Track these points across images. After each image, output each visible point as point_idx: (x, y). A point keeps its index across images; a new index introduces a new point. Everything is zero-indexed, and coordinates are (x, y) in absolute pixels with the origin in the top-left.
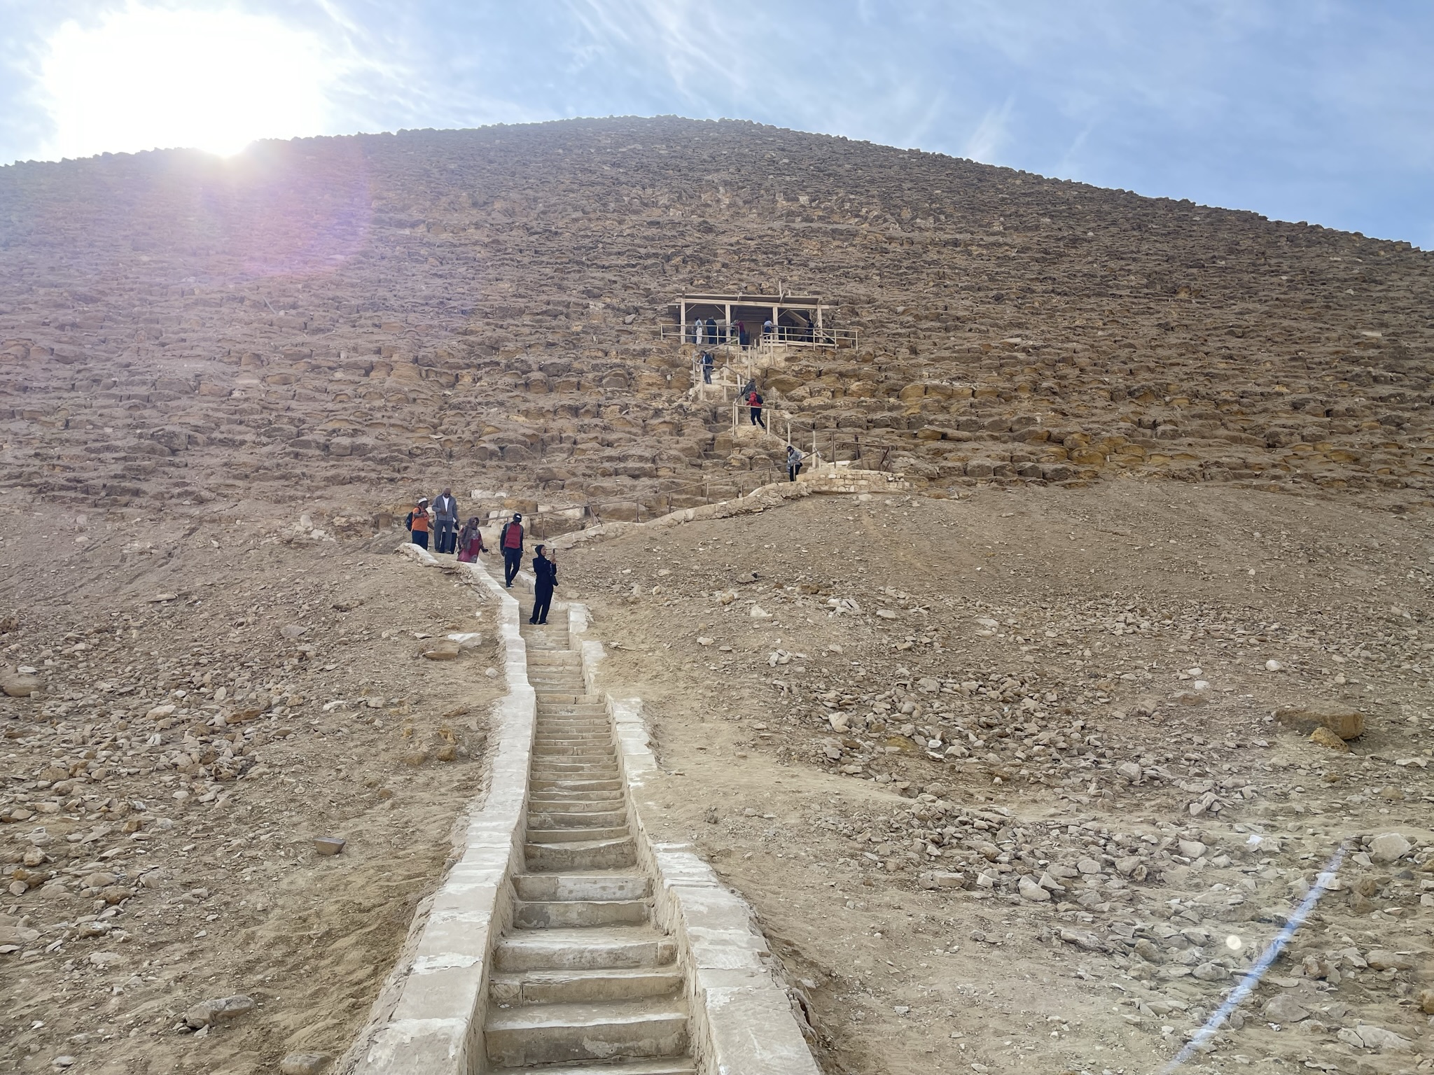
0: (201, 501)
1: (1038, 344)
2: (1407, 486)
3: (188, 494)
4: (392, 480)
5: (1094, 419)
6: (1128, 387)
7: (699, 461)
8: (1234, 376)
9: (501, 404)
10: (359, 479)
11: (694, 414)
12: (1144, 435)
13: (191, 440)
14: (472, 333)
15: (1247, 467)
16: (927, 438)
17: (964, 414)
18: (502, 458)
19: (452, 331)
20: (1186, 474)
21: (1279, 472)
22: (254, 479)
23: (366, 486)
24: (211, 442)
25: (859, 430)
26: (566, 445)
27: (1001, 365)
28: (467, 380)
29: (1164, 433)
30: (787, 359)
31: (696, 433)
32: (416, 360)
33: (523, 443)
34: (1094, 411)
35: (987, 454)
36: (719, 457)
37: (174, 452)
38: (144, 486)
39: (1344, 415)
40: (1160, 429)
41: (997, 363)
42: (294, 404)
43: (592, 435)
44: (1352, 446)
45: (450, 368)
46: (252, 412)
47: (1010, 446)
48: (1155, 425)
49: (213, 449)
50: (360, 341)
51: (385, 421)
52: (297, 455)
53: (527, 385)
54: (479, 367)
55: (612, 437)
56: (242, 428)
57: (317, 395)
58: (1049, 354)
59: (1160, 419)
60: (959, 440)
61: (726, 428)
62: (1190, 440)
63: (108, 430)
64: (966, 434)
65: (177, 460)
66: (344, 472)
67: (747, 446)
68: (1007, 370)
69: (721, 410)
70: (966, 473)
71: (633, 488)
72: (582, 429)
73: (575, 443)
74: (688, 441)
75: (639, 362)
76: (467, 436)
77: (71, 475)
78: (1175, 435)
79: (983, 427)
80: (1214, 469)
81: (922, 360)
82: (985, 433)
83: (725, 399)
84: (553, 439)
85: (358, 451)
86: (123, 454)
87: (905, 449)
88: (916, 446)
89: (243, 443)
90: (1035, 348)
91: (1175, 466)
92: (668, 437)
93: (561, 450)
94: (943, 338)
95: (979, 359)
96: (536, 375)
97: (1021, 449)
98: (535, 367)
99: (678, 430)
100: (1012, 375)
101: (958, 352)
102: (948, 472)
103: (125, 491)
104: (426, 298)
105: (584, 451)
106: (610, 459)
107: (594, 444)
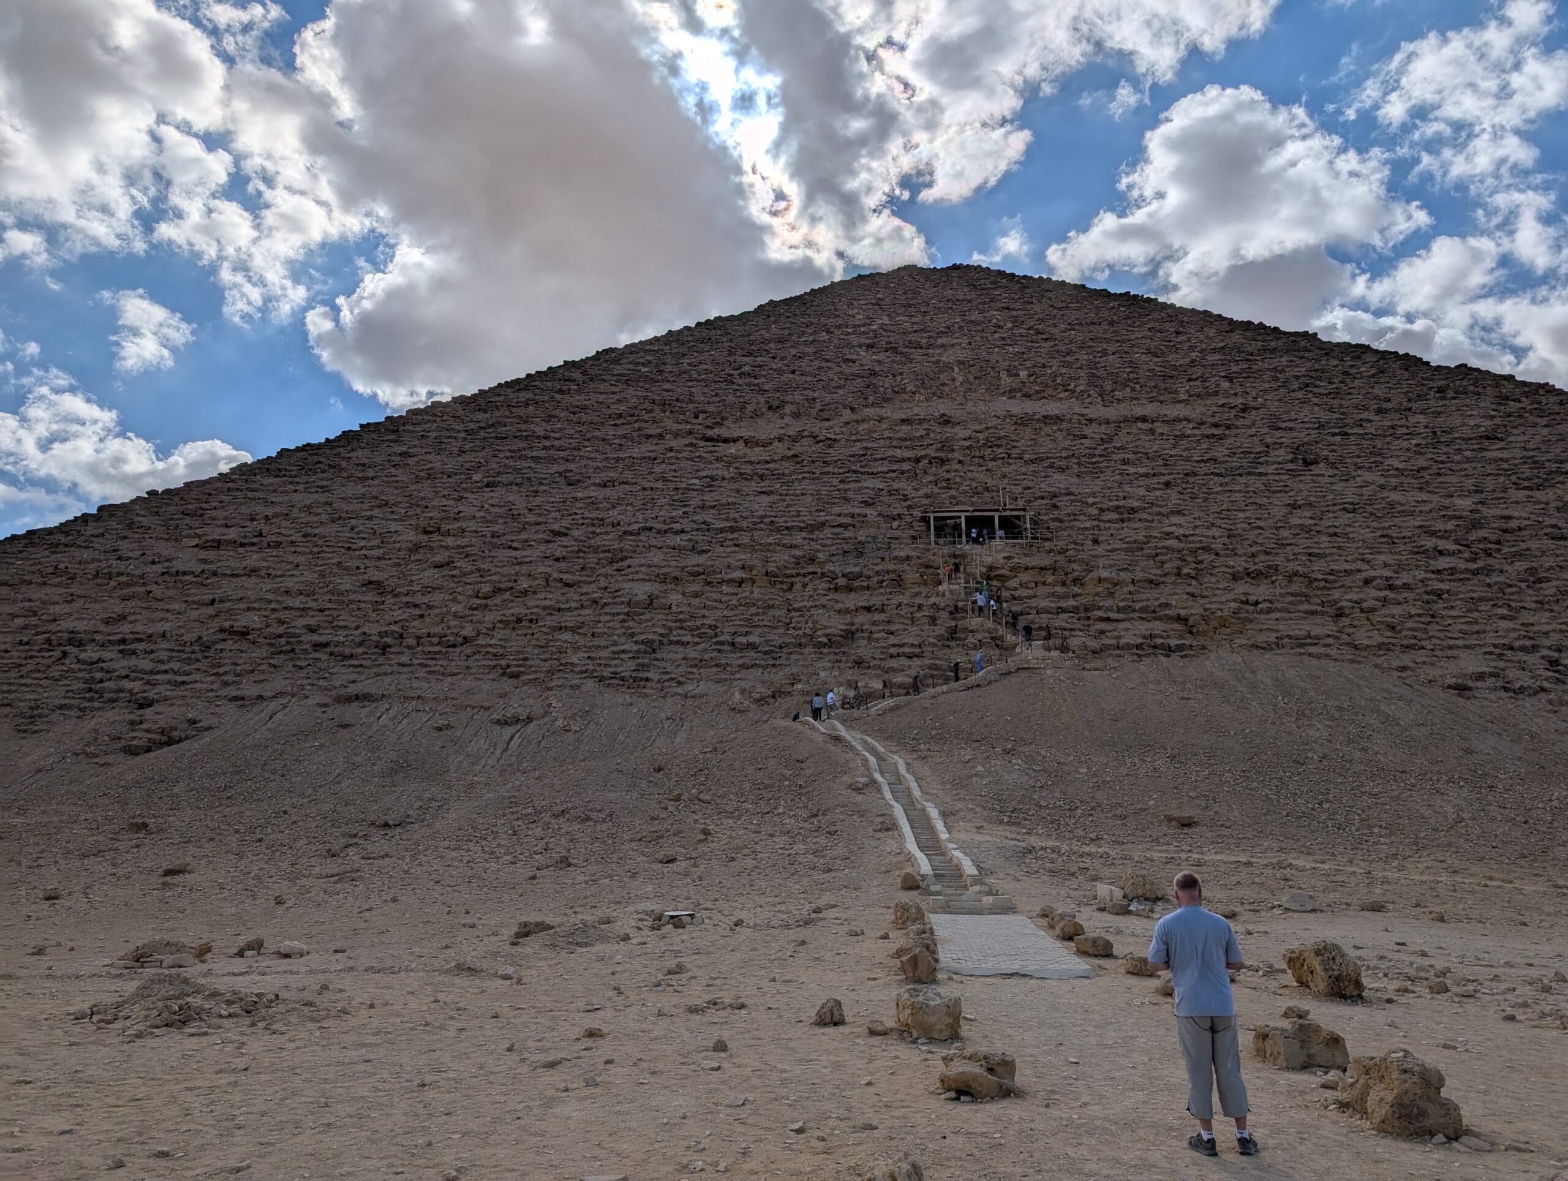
0: (680, 683)
1: (1187, 532)
2: (1423, 648)
3: (671, 679)
4: (774, 665)
5: (1215, 599)
6: (1245, 569)
7: (948, 643)
8: (1331, 554)
9: (824, 606)
10: (756, 665)
11: (943, 609)
12: (1248, 612)
13: (661, 643)
14: (795, 547)
15: (1310, 637)
16: (1096, 620)
17: (1123, 600)
18: (830, 647)
19: (783, 546)
20: (1264, 645)
21: (1331, 641)
22: (701, 667)
23: (760, 670)
24: (671, 643)
25: (1050, 616)
26: (866, 635)
27: (1157, 555)
28: (798, 586)
29: (1262, 610)
30: (1005, 558)
31: (945, 622)
32: (767, 574)
33: (842, 636)
34: (1217, 592)
35: (1132, 632)
36: (961, 639)
37: (654, 651)
38: (650, 675)
39: (1401, 588)
40: (1260, 606)
41: (1153, 552)
42: (707, 613)
43: (881, 628)
44: (1393, 617)
45: (787, 577)
46: (686, 620)
47: (1150, 625)
48: (1257, 603)
49: (675, 648)
50: (730, 560)
51: (760, 623)
52: (719, 651)
53: (836, 589)
54: (804, 576)
55: (893, 628)
56: (682, 632)
57: (716, 604)
58: (1194, 542)
59: (1260, 599)
60: (1118, 621)
61: (965, 618)
62: (1278, 615)
63: (615, 637)
64: (1122, 616)
65: (658, 656)
66: (747, 661)
67: (977, 631)
68: (1159, 558)
69: (960, 604)
70: (1118, 648)
71: (909, 667)
72: (874, 623)
73: (871, 632)
74: (940, 630)
75: (905, 567)
76: (808, 631)
77: (611, 670)
78: (1269, 611)
79: (1134, 611)
80: (1287, 640)
81: (1100, 550)
82: (1136, 615)
83: (963, 595)
84: (857, 630)
85: (751, 646)
86: (631, 655)
87: (1080, 630)
88: (1089, 626)
89: (688, 643)
90: (1184, 536)
91: (1260, 638)
92: (927, 627)
93: (863, 638)
94: (1118, 529)
95: (1142, 549)
96: (842, 582)
97: (1158, 627)
98: (840, 575)
99: (933, 620)
100: (1163, 563)
101: (1128, 543)
102: (1106, 647)
103: (642, 679)
104: (761, 517)
105: (877, 640)
106: (894, 646)
107: (883, 634)
